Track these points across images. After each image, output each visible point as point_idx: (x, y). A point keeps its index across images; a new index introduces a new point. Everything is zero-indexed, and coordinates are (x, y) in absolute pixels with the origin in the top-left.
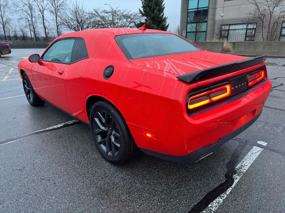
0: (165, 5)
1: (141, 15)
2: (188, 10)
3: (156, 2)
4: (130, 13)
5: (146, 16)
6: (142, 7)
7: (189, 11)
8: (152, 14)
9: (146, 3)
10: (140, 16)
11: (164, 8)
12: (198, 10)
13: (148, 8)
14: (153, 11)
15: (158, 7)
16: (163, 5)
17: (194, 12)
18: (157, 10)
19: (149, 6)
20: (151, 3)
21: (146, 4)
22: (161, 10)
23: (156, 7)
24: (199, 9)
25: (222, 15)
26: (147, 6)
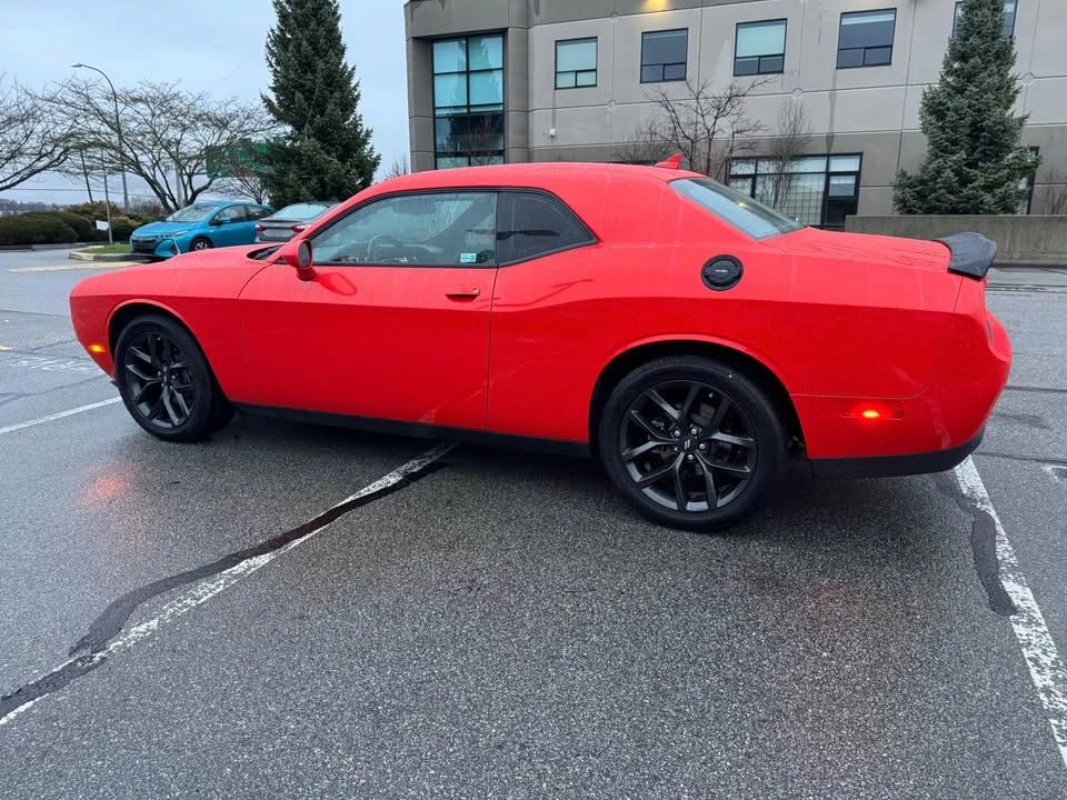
0: (359, 89)
1: (271, 117)
2: (434, 109)
3: (329, 76)
4: (231, 109)
5: (292, 123)
6: (274, 89)
7: (438, 112)
8: (318, 116)
9: (292, 76)
10: (268, 123)
11: (355, 99)
12: (469, 112)
13: (298, 95)
14: (320, 107)
15: (337, 94)
16: (352, 85)
17: (449, 117)
18: (336, 104)
19: (302, 85)
20: (309, 76)
21: (292, 80)
22: (349, 103)
23: (332, 93)
24: (472, 110)
25: (552, 132)
26: (296, 88)
